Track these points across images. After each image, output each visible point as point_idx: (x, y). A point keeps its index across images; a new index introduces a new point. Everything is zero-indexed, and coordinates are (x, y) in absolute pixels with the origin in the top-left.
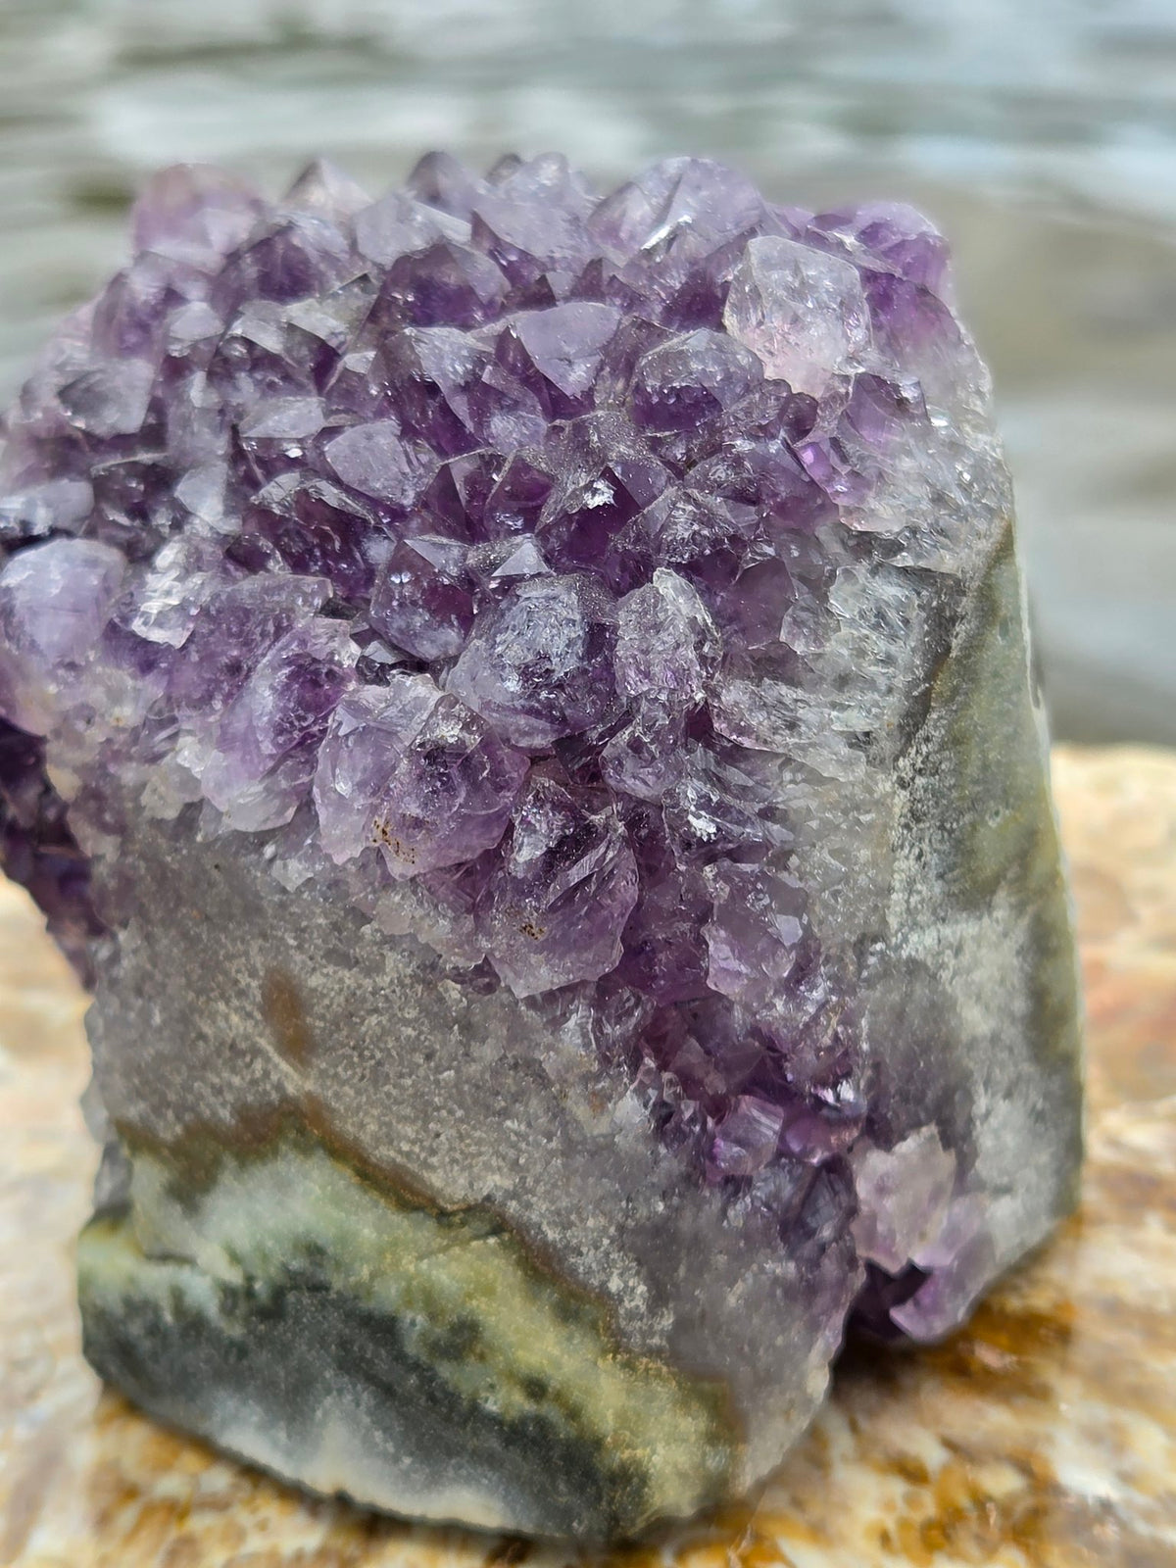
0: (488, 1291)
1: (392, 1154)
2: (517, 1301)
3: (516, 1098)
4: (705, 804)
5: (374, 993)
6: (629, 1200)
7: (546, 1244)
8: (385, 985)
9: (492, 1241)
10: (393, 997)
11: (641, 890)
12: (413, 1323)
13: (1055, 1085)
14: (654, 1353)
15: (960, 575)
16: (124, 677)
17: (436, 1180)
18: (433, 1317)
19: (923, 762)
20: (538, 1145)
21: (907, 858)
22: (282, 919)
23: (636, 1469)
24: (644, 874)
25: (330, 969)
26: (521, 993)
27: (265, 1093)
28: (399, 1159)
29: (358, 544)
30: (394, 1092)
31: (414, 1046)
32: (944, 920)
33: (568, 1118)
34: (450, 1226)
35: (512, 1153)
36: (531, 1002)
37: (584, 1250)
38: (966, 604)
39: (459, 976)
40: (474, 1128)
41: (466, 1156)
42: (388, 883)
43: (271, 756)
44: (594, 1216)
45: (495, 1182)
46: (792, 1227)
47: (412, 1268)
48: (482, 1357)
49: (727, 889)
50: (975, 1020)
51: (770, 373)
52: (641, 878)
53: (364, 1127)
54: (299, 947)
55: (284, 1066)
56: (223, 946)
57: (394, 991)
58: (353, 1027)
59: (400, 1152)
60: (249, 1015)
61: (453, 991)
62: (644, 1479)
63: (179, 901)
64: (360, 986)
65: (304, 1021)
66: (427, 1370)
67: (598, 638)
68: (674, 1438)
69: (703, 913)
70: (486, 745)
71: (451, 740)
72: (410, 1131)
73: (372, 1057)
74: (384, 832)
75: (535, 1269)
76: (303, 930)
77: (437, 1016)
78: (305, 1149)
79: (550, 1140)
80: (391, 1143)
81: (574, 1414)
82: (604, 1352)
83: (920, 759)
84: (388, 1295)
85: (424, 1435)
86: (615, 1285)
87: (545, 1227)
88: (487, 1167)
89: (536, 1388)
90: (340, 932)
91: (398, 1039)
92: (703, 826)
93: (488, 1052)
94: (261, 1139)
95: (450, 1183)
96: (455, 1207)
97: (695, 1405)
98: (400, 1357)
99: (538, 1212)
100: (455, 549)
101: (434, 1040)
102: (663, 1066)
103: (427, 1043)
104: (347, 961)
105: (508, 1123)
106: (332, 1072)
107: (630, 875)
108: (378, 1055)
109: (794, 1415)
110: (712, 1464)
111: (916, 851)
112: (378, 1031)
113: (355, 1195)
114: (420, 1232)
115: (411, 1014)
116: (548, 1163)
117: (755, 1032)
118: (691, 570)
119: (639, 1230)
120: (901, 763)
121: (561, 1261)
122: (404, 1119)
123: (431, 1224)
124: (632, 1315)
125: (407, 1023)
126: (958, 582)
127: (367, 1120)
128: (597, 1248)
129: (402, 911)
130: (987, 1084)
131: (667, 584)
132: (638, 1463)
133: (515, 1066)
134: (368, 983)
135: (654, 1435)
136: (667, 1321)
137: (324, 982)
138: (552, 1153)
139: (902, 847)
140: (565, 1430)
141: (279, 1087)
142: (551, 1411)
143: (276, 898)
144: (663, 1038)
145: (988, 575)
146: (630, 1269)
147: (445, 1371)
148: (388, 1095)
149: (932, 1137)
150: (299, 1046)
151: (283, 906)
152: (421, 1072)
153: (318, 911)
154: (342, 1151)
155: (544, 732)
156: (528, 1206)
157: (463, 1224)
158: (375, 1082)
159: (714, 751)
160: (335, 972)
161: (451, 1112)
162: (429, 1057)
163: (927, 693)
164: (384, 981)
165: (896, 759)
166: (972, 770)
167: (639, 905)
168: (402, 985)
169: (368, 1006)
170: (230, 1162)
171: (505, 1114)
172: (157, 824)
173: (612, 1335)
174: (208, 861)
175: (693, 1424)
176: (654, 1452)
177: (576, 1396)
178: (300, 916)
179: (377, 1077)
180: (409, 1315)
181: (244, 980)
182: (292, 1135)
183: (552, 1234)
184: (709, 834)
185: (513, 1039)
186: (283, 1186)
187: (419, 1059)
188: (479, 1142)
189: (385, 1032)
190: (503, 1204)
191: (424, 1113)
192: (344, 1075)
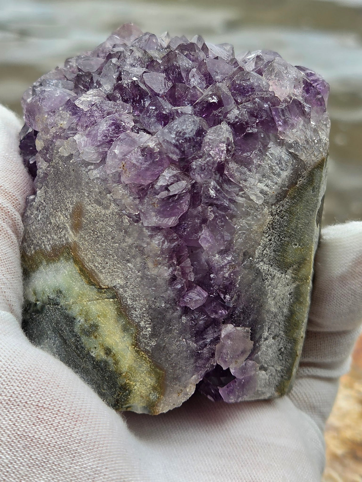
0: (105, 316)
1: (92, 266)
2: (112, 321)
3: (134, 257)
4: (215, 188)
5: (104, 215)
6: (155, 299)
7: (127, 305)
8: (108, 213)
9: (111, 300)
10: (109, 218)
11: (189, 208)
12: (79, 321)
13: (289, 346)
14: (147, 352)
15: (306, 163)
16: (68, 114)
17: (102, 277)
18: (86, 320)
19: (280, 212)
20: (135, 272)
21: (267, 237)
22: (86, 187)
23: (129, 388)
24: (191, 204)
25: (94, 205)
26: (146, 224)
27: (63, 241)
28: (94, 268)
29: (143, 99)
30: (99, 247)
31: (110, 233)
32: (272, 266)
33: (146, 266)
34: (101, 292)
35: (126, 273)
36: (147, 228)
37: (137, 310)
38: (305, 173)
39: (129, 216)
40: (118, 264)
41: (113, 271)
42: (119, 182)
43: (100, 141)
44: (144, 300)
45: (118, 282)
46: (199, 334)
47: (85, 303)
48: (96, 337)
49: (213, 216)
50: (271, 305)
51: (270, 89)
52: (190, 205)
53: (86, 255)
54: (88, 197)
55: (71, 233)
56: (66, 195)
57: (110, 216)
58: (94, 224)
59: (95, 266)
60: (66, 217)
61: (126, 220)
62: (130, 392)
63: (59, 180)
64: (101, 212)
65: (81, 219)
66: (78, 338)
67: (200, 133)
68: (143, 383)
69: (204, 221)
70: (160, 153)
71: (151, 147)
72: (99, 259)
73: (97, 235)
74: (124, 166)
75: (121, 312)
76: (91, 192)
77: (120, 226)
78: (67, 259)
79: (139, 272)
80: (93, 262)
81: (116, 363)
82: (133, 345)
83: (279, 210)
84: (75, 311)
85: (70, 359)
86: (142, 324)
87: (128, 300)
88: (118, 276)
89: (108, 351)
90: (101, 195)
91: (106, 230)
92: (212, 193)
93: (130, 241)
94: (56, 255)
95: (106, 280)
96: (104, 287)
97: (153, 375)
98: (72, 331)
99: (127, 295)
100: (170, 106)
101: (116, 234)
102: (178, 265)
103: (114, 234)
104: (99, 203)
105: (129, 264)
106: (84, 236)
107: (187, 202)
108: (99, 234)
109: (181, 395)
110: (152, 397)
111: (270, 237)
112: (101, 226)
113: (77, 276)
114: (92, 292)
115: (112, 224)
116: (136, 279)
117: (207, 262)
118: (233, 125)
119: (155, 310)
120: (273, 207)
121: (130, 311)
122: (99, 256)
123: (96, 290)
124: (144, 336)
125: (110, 226)
126: (305, 165)
127: (88, 254)
128: (141, 310)
129: (120, 191)
130: (269, 328)
131: (224, 126)
132: (130, 386)
133: (136, 247)
134: (103, 211)
135: (138, 379)
136: (153, 344)
137: (91, 209)
138: (138, 277)
139: (266, 233)
140: (112, 368)
141: (67, 239)
142: (110, 360)
143: (87, 180)
144: (180, 256)
145: (313, 169)
146: (148, 321)
147: (84, 339)
148: (97, 247)
149: (248, 332)
150: (77, 227)
151: (88, 183)
152: (109, 242)
153: (97, 186)
154: (78, 261)
155: (177, 155)
156: (125, 292)
157: (105, 292)
158: (95, 242)
159: (222, 178)
160: (95, 206)
161: (113, 257)
162: (113, 238)
163: (287, 191)
164: (108, 212)
165: (272, 205)
166: (293, 225)
167: (187, 212)
168: (113, 214)
169: (101, 218)
170: (45, 263)
171: (128, 261)
172: (61, 157)
173: (136, 341)
174: (71, 168)
175: (150, 381)
176: (136, 385)
177: (119, 357)
178: (91, 187)
179: (96, 241)
180: (79, 318)
181: (69, 205)
182: (65, 254)
183: (129, 302)
184: (213, 196)
185: (138, 238)
186: (57, 271)
187: (110, 238)
188: (118, 268)
189: (103, 228)
190: (118, 289)
191: (105, 255)
192: (87, 238)
